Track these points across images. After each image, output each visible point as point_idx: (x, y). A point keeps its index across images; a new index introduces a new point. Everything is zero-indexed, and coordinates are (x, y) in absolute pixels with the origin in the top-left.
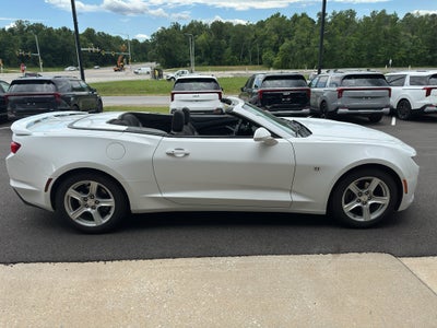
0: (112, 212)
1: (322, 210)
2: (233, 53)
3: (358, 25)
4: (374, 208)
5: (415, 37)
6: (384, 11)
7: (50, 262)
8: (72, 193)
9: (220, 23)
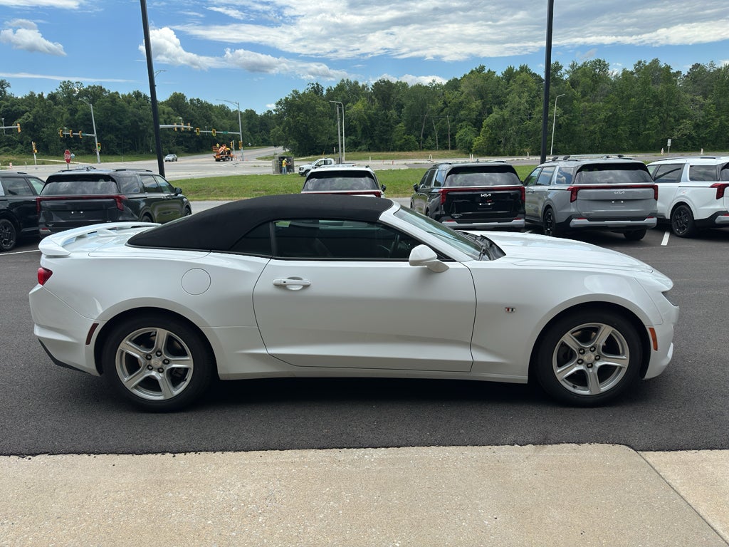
0: (189, 377)
1: (521, 376)
2: (409, 132)
3: (613, 84)
4: (605, 373)
5: (708, 101)
6: (656, 62)
7: (89, 453)
8: (128, 347)
9: (388, 83)
